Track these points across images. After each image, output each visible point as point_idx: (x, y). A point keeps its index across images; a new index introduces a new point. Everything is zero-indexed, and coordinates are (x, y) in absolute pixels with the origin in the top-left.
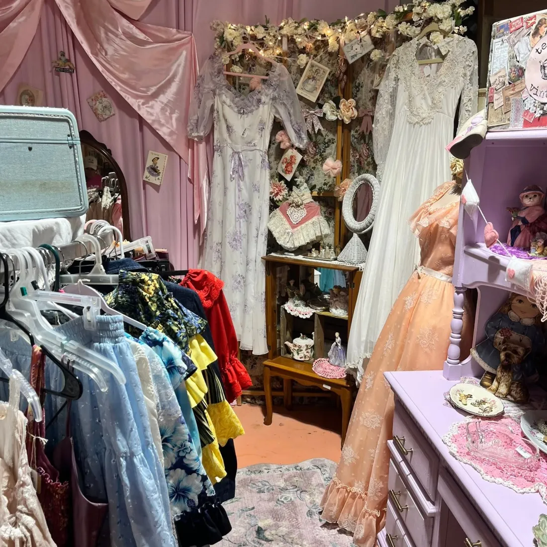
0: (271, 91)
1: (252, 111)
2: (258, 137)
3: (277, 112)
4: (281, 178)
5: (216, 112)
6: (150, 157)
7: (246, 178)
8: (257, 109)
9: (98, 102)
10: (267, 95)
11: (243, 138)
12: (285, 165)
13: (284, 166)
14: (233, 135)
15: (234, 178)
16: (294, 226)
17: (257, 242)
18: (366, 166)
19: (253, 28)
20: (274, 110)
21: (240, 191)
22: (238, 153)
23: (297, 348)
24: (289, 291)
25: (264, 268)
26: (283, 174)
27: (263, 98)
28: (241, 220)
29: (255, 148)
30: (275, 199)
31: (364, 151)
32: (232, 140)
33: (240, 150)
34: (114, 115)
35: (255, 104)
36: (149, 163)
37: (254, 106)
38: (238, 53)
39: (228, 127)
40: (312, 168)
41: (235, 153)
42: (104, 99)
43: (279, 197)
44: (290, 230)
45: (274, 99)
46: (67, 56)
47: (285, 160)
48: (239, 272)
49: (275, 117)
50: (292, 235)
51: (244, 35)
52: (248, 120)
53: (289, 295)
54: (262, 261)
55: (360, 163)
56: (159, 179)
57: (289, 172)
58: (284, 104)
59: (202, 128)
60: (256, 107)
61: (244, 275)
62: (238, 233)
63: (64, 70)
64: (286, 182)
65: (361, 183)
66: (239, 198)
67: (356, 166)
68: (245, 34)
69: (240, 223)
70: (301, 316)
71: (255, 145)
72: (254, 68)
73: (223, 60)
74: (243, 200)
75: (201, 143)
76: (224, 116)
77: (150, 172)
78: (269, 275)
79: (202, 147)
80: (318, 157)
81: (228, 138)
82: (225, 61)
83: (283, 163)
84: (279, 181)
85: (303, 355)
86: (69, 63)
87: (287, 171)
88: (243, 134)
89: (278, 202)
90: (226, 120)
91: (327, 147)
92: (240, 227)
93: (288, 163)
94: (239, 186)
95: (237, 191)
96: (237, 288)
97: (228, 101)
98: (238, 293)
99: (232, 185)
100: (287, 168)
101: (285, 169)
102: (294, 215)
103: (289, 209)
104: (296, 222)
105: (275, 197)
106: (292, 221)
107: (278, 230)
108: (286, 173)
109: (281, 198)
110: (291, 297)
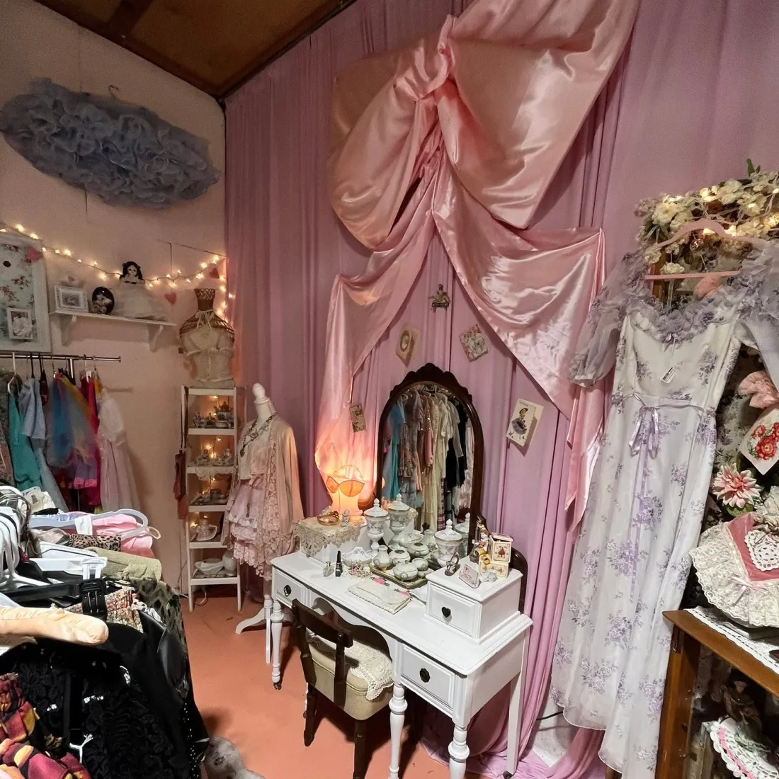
0: (741, 296)
1: (690, 337)
2: (697, 382)
3: (749, 335)
4: (745, 464)
5: (621, 342)
6: (518, 407)
7: (663, 455)
8: (701, 332)
9: (470, 339)
10: (728, 305)
11: (665, 385)
12: (758, 439)
13: (755, 442)
14: (645, 379)
15: (637, 452)
16: (756, 575)
17: (662, 576)
19: (714, 189)
20: (741, 332)
21: (645, 475)
22: (651, 410)
26: (750, 458)
27: (719, 312)
28: (642, 526)
29: (686, 403)
30: (725, 502)
32: (641, 387)
33: (655, 405)
34: (486, 353)
35: (697, 323)
36: (516, 415)
37: (696, 327)
38: (677, 241)
39: (639, 366)
41: (645, 409)
42: (478, 335)
43: (737, 501)
44: (745, 581)
45: (745, 311)
46: (445, 290)
47: (760, 430)
48: (624, 614)
49: (743, 345)
50: (747, 593)
51: (694, 208)
52: (680, 352)
53: (730, 708)
56: (523, 438)
57: (765, 455)
58: (770, 318)
59: (592, 368)
60: (700, 328)
61: (631, 623)
62: (633, 546)
63: (440, 305)
64: (757, 474)
66: (643, 487)
68: (697, 204)
69: (639, 529)
71: (687, 397)
72: (714, 261)
73: (647, 258)
74: (649, 492)
75: (591, 391)
76: (634, 348)
77: (515, 427)
78: (678, 651)
79: (593, 397)
81: (637, 383)
82: (651, 258)
83: (753, 435)
84: (740, 471)
86: (445, 297)
87: (760, 453)
88: (665, 378)
89: (732, 509)
90: (636, 354)
92: (638, 537)
93: (766, 437)
94: (645, 465)
95: (640, 474)
96: (618, 639)
97: (645, 323)
98: (618, 647)
99: (632, 464)
100: (762, 447)
101: (758, 448)
102: (762, 550)
103: (753, 532)
104: (765, 566)
105: (726, 499)
106: (755, 562)
107: (712, 571)
108: (759, 457)
109: (740, 503)
110: (732, 714)
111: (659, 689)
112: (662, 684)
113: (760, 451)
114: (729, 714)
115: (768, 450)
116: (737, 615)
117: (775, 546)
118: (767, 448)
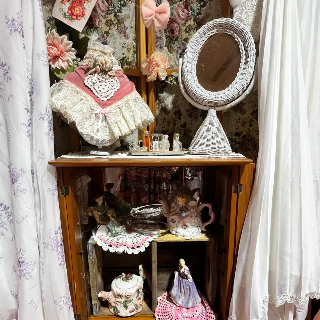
12: (68, 5)
13: (66, 7)
16: (103, 105)
18: (184, 33)
23: (122, 300)
24: (97, 214)
25: (56, 183)
26: (66, 21)
31: (181, 13)
40: (105, 32)
43: (62, 64)
53: (98, 220)
54: (49, 170)
55: (172, 31)
57: (77, 16)
61: (7, 203)
65: (211, 33)
67: (164, 38)
70: (130, 252)
78: (67, 193)
80: (111, 17)
83: (62, 2)
85: (133, 307)
87: (72, 16)
89: (59, 72)
91: (123, 6)
93: (75, 1)
100: (73, 11)
101: (70, 12)
102: (100, 86)
103: (88, 77)
104: (106, 97)
105: (54, 63)
106: (99, 96)
107: (77, 108)
108: (72, 19)
109: (64, 65)
110: (101, 222)
111: (60, 237)
112: (60, 232)
113: (72, 14)
114: (99, 224)
115: (78, 12)
116: (102, 137)
117: (105, 82)
118: (77, 11)
